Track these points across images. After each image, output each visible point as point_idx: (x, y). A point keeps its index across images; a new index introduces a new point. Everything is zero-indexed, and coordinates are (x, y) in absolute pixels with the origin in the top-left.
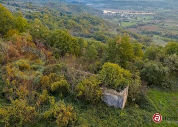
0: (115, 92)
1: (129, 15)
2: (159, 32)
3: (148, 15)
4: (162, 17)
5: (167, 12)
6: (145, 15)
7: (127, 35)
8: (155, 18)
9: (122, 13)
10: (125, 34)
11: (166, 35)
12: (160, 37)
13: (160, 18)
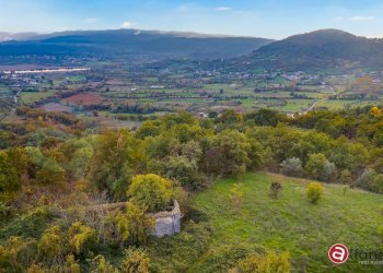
0: (166, 212)
1: (32, 76)
2: (106, 104)
3: (73, 74)
4: (102, 75)
5: (106, 67)
6: (68, 74)
7: (44, 120)
8: (88, 78)
9: (13, 72)
10: (40, 118)
11: (120, 108)
12: (110, 115)
13: (98, 79)
